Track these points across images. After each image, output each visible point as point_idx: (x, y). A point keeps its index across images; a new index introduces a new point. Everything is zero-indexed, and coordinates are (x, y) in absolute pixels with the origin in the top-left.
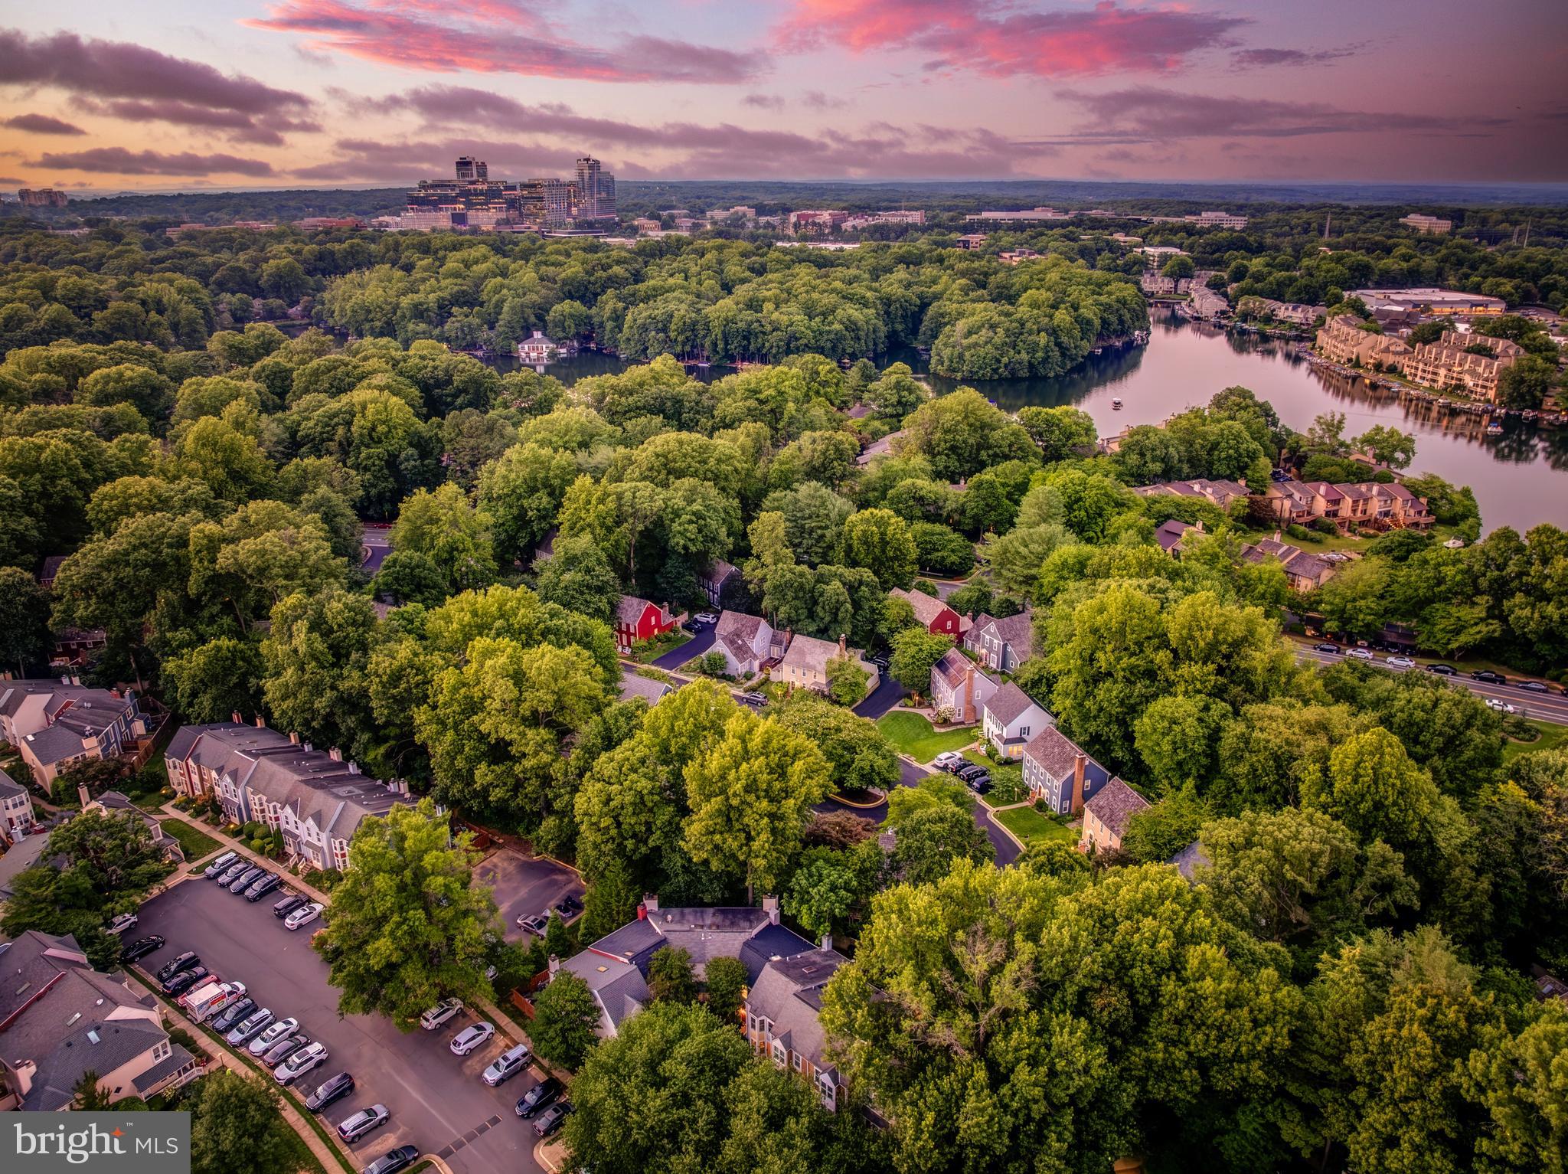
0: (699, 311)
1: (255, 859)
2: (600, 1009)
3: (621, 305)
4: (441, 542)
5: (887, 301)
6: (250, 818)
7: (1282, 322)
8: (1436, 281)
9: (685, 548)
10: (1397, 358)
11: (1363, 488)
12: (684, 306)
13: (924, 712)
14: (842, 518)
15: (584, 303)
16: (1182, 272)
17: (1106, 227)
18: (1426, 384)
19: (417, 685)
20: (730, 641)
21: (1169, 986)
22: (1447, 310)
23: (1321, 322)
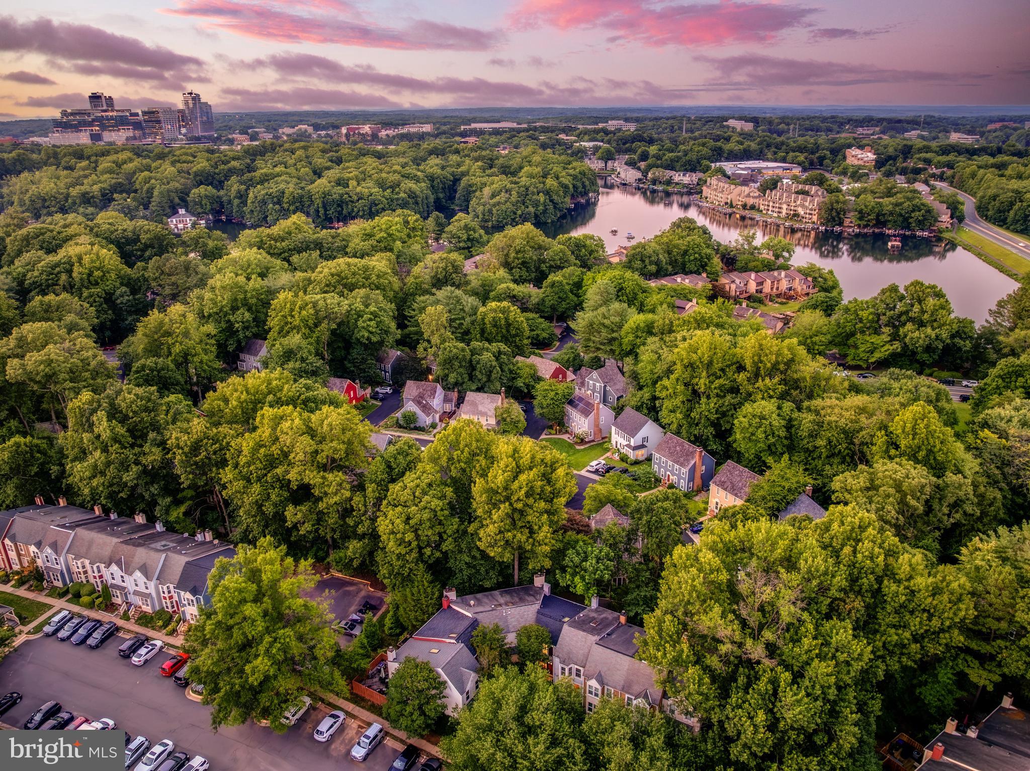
0: (302, 188)
1: (86, 613)
2: (446, 682)
3: (243, 187)
4: (177, 349)
5: (431, 178)
6: (72, 580)
7: (677, 184)
8: (759, 156)
9: (368, 339)
10: (757, 201)
11: (776, 273)
12: (291, 186)
13: (565, 437)
14: (475, 311)
15: (216, 187)
16: (608, 157)
17: (552, 132)
18: (775, 215)
19: (215, 453)
20: (418, 401)
21: (890, 587)
22: (771, 172)
23: (701, 182)
